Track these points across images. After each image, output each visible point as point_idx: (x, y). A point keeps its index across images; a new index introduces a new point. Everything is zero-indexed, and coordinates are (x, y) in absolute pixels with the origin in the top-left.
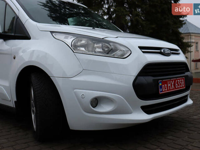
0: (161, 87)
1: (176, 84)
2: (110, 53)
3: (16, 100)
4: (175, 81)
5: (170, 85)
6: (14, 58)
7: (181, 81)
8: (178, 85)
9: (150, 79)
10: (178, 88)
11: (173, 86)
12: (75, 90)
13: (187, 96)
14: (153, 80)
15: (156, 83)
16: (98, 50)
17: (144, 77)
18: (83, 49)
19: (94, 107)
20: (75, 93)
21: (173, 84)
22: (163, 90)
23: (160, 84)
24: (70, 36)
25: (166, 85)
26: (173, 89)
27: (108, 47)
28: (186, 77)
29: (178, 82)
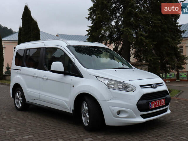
0: (151, 105)
1: (160, 103)
2: (126, 89)
3: (73, 109)
4: (159, 101)
5: (156, 104)
6: (73, 87)
7: (163, 101)
8: (161, 103)
9: (145, 102)
10: (161, 105)
11: (157, 104)
12: (110, 107)
13: (167, 109)
14: (147, 102)
15: (148, 103)
16: (119, 87)
17: (142, 101)
18: (112, 86)
19: (118, 115)
20: (110, 108)
21: (157, 103)
22: (152, 106)
23: (150, 104)
24: (106, 80)
25: (153, 104)
26: (158, 106)
27: (125, 85)
28: (166, 98)
29: (160, 102)
